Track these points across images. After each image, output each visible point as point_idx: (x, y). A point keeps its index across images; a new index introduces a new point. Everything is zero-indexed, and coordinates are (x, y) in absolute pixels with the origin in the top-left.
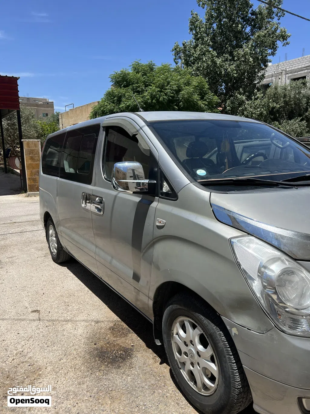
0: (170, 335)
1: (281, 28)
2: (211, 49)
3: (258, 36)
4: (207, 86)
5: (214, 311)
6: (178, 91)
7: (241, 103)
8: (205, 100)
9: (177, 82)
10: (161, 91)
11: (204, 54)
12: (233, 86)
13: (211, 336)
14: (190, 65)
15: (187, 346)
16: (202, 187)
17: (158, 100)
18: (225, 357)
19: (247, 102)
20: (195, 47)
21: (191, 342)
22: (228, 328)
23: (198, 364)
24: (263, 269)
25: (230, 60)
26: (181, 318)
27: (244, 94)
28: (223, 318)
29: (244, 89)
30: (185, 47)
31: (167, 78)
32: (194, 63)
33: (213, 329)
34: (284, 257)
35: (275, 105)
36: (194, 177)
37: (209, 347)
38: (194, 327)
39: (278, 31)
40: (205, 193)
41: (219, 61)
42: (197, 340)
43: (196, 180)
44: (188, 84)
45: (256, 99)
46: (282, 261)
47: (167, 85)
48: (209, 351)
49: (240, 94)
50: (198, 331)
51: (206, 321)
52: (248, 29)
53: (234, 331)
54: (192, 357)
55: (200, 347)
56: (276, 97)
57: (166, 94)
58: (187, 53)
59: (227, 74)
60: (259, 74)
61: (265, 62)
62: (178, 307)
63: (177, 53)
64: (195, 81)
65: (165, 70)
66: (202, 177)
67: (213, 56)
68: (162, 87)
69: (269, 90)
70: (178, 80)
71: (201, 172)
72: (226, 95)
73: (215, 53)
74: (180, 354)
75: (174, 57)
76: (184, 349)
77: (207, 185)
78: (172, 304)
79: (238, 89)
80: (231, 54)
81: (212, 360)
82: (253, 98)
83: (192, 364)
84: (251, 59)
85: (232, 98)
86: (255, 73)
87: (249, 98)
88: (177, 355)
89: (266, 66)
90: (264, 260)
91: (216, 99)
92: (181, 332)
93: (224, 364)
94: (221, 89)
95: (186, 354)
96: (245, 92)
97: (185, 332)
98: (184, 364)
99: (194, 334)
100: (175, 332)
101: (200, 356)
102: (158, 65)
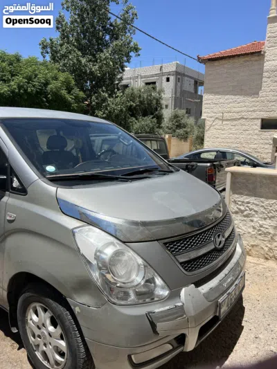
0: (25, 322)
1: (134, 41)
2: (75, 49)
3: (116, 45)
4: (73, 82)
5: (61, 295)
6: (46, 84)
7: (104, 100)
8: (72, 95)
9: (44, 76)
10: (28, 83)
11: (70, 52)
12: (96, 84)
13: (59, 316)
14: (57, 61)
15: (39, 328)
16: (49, 182)
17: (26, 91)
18: (71, 333)
19: (109, 99)
20: (61, 45)
21: (43, 325)
22: (72, 307)
23: (50, 344)
24: (98, 254)
25: (94, 62)
26: (33, 305)
27: (107, 92)
28: (68, 299)
29: (106, 88)
30: (52, 43)
31: (35, 71)
32: (60, 59)
33: (60, 310)
34: (116, 241)
35: (132, 103)
36: (43, 173)
37: (58, 327)
38: (45, 311)
39: (132, 44)
40: (52, 189)
41: (83, 61)
42: (48, 322)
43: (45, 177)
44: (56, 78)
45: (117, 97)
46: (114, 245)
47: (35, 78)
48: (59, 331)
49: (103, 92)
50: (48, 314)
51: (54, 304)
52: (107, 37)
53: (77, 310)
54: (45, 338)
55: (51, 328)
56: (132, 97)
57: (34, 86)
58: (54, 48)
59: (92, 73)
60: (118, 77)
61: (123, 67)
62: (31, 294)
63: (44, 47)
64: (62, 77)
65: (32, 62)
66: (51, 173)
67: (78, 56)
68: (29, 79)
69: (127, 90)
70: (46, 74)
71: (50, 168)
72: (90, 91)
73: (80, 53)
74: (34, 337)
75: (41, 50)
76: (37, 332)
77: (55, 180)
78: (24, 293)
79: (101, 87)
80: (94, 56)
81: (62, 338)
82: (114, 96)
83: (45, 345)
84: (111, 63)
85: (96, 95)
86: (115, 75)
87: (110, 96)
88: (31, 339)
89: (123, 70)
90: (100, 245)
91: (82, 94)
92: (35, 317)
93: (71, 340)
94: (87, 86)
95: (39, 336)
96: (107, 90)
97: (37, 316)
98: (38, 346)
99: (46, 317)
100: (29, 318)
101: (51, 336)
102: (25, 57)
